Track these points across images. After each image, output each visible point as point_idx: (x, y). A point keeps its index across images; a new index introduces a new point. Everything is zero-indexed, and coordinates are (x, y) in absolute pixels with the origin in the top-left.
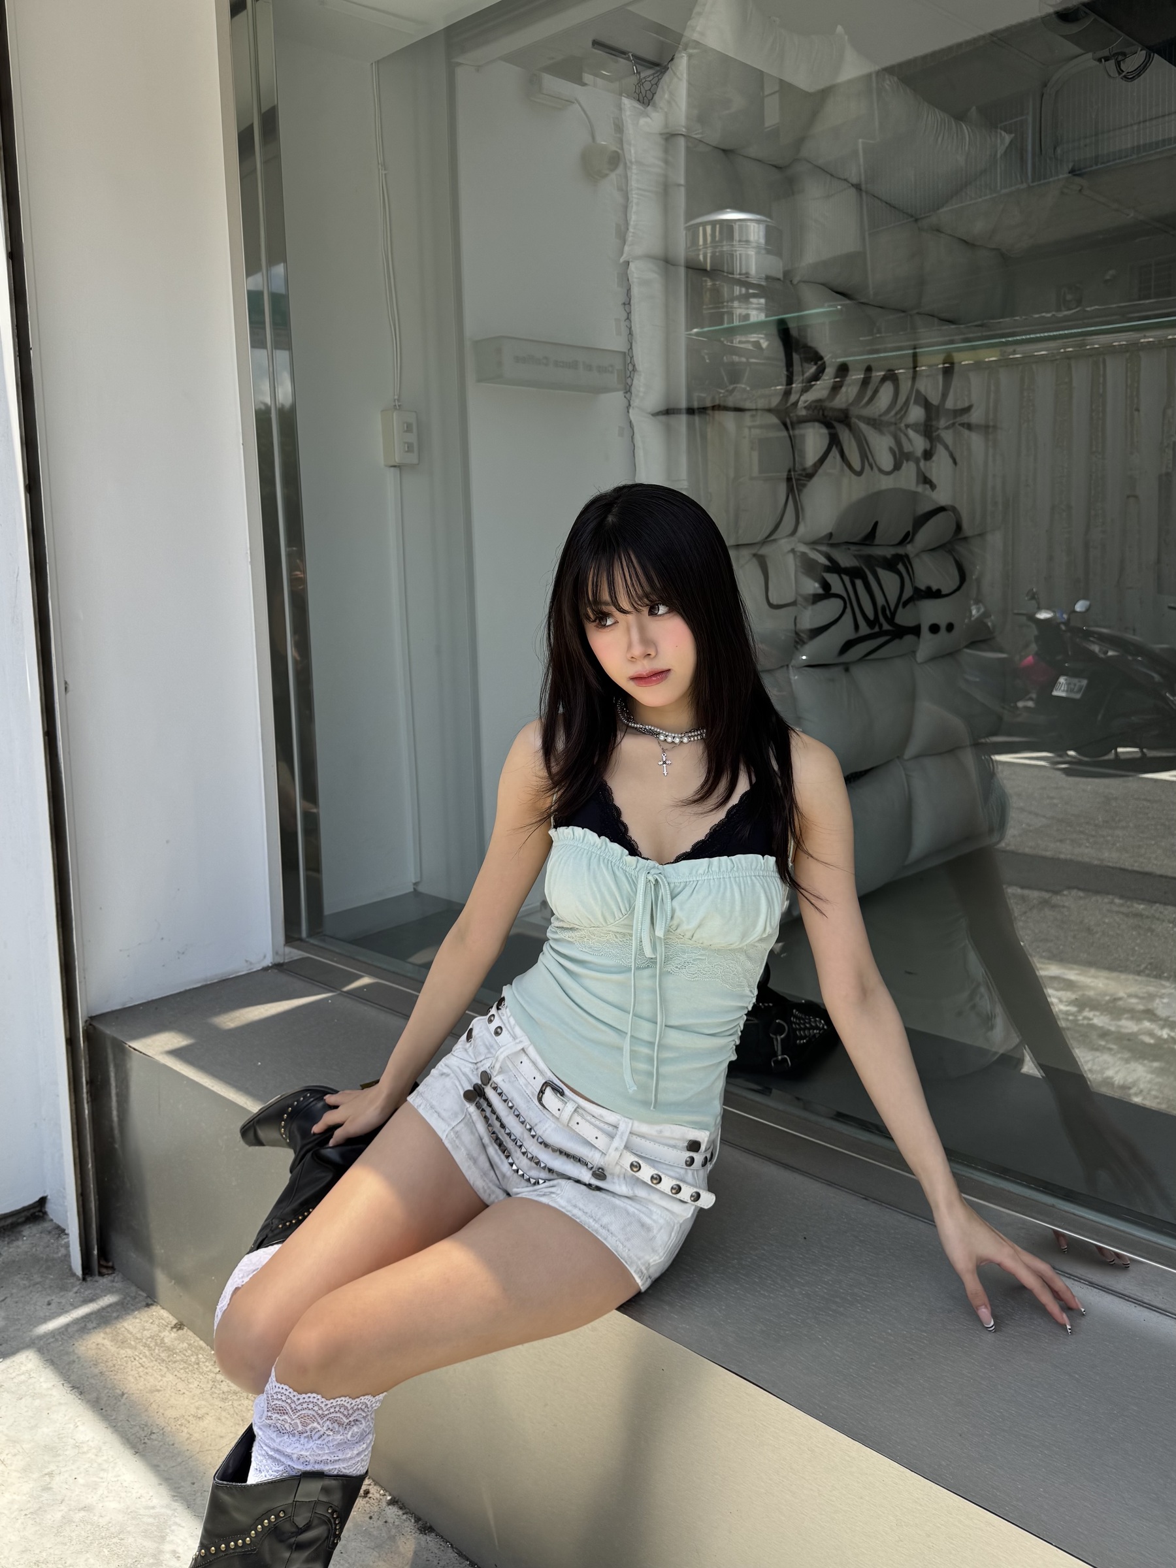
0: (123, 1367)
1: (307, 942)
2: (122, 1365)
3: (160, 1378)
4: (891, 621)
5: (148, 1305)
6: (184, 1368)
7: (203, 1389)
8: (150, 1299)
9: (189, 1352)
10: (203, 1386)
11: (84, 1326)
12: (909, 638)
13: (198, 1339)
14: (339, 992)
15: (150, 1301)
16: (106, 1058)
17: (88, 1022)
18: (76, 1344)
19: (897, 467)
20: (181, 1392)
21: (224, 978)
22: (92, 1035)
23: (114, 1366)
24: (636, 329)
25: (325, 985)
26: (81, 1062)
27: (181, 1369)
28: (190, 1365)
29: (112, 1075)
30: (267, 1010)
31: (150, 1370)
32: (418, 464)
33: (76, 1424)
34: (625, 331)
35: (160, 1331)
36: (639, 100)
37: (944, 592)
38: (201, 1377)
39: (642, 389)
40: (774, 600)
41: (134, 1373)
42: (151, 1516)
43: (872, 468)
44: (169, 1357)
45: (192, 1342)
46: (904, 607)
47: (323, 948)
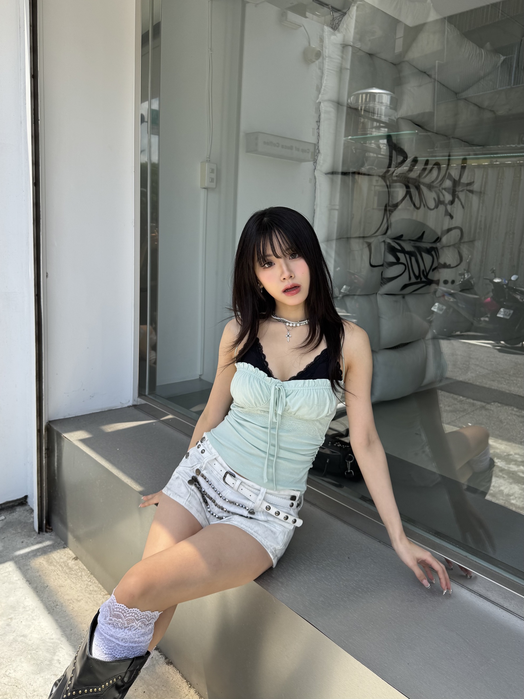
1: (148, 397)
2: (49, 573)
3: (64, 581)
4: (426, 277)
5: (63, 548)
6: (75, 578)
8: (66, 544)
9: (79, 570)
10: (82, 586)
11: (35, 554)
12: (434, 286)
13: (83, 565)
14: (158, 420)
15: (65, 546)
16: (54, 440)
17: (48, 423)
18: (31, 561)
19: (436, 207)
21: (110, 409)
22: (49, 429)
23: (46, 573)
24: (322, 133)
25: (153, 416)
26: (43, 440)
28: (78, 576)
29: (56, 447)
30: (126, 425)
31: (60, 577)
32: (215, 188)
33: (25, 597)
34: (316, 134)
35: (67, 560)
36: (332, 28)
37: (452, 266)
38: (82, 582)
39: (322, 161)
40: (373, 264)
41: (54, 577)
43: (424, 206)
44: (70, 572)
45: (80, 566)
46: (434, 270)
47: (153, 400)
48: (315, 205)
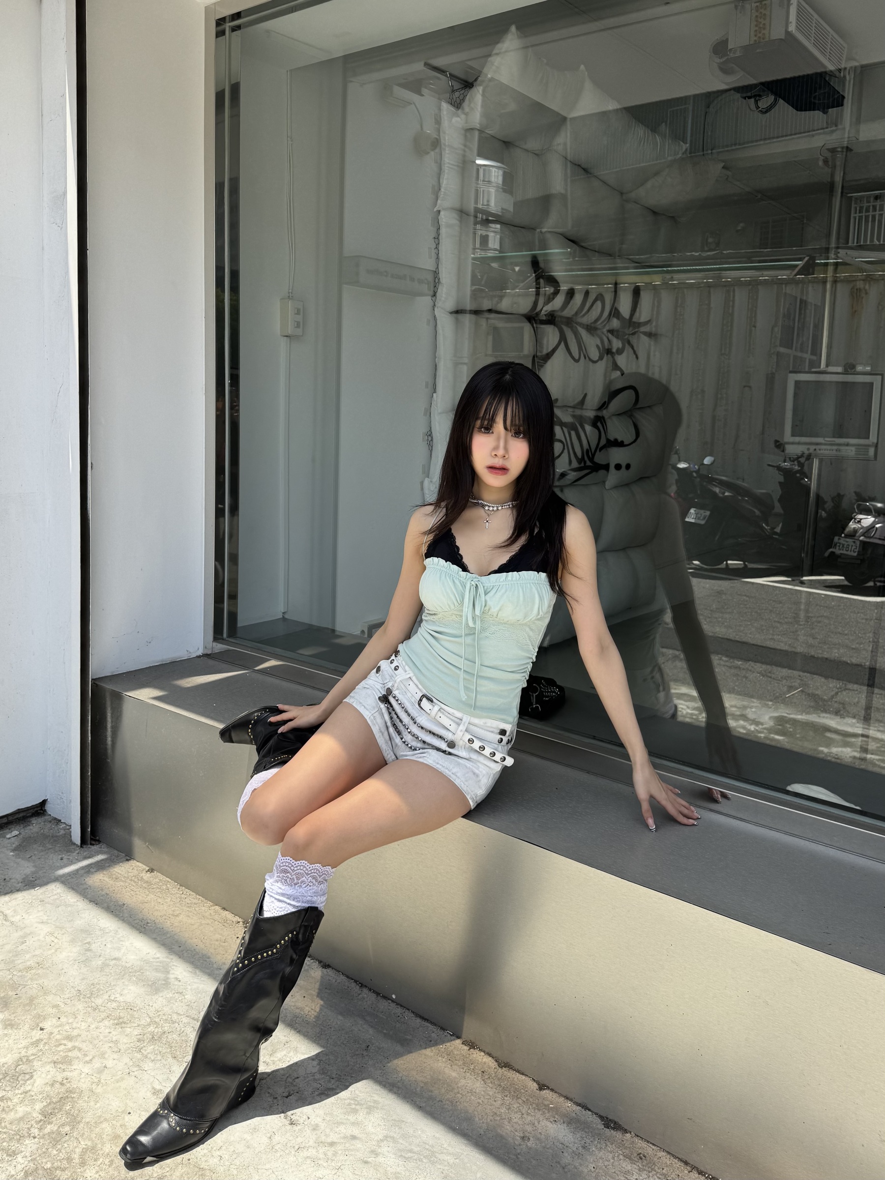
1: (228, 640)
2: (119, 890)
3: (145, 896)
4: (591, 459)
5: (127, 860)
6: (160, 892)
8: (128, 855)
9: (160, 883)
11: (88, 870)
12: (602, 472)
13: (165, 877)
14: (250, 670)
15: (128, 858)
16: (105, 704)
17: (95, 681)
18: (86, 880)
19: (601, 358)
21: (173, 661)
22: (94, 690)
23: (114, 891)
24: (442, 255)
25: (240, 665)
27: (158, 892)
28: (163, 890)
29: (109, 715)
31: (137, 893)
34: (434, 256)
35: (140, 873)
36: (451, 104)
37: (626, 443)
39: (444, 295)
41: (128, 894)
42: (158, 962)
43: (585, 358)
44: (148, 886)
45: (161, 879)
46: (600, 451)
47: (240, 644)
48: (436, 357)
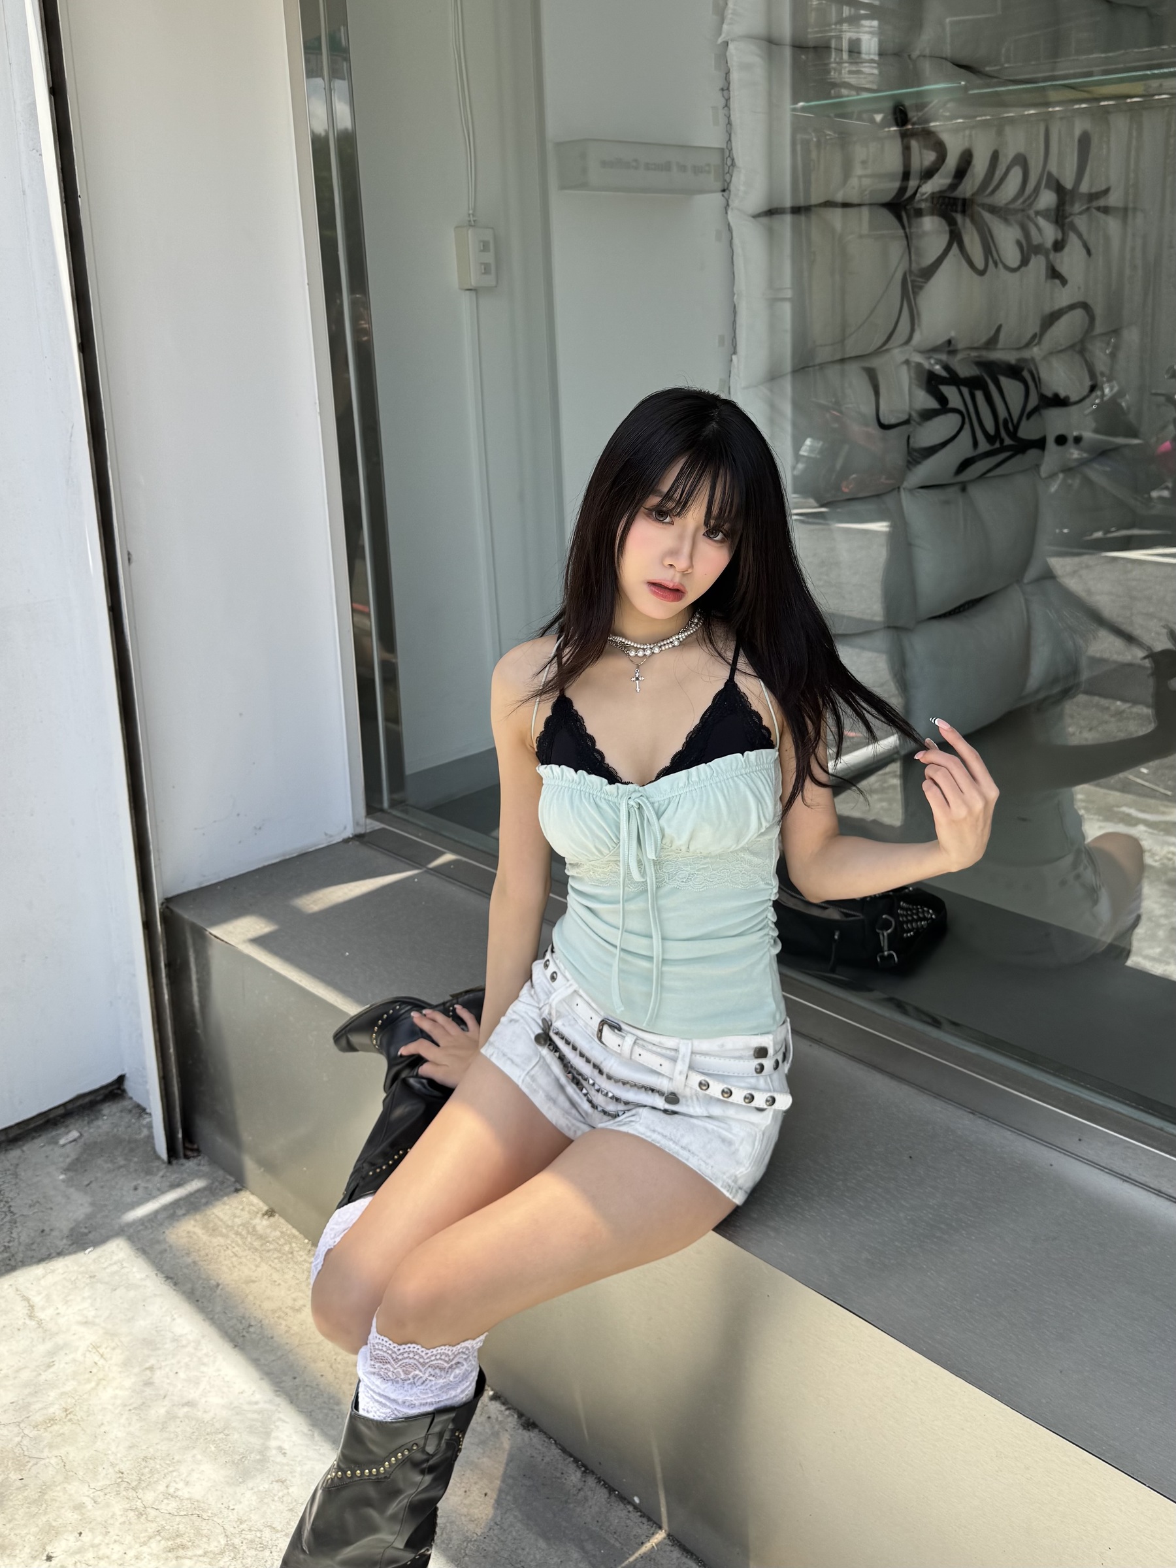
0: (216, 1257)
1: (389, 813)
2: (215, 1255)
3: (254, 1268)
4: (1013, 434)
5: (237, 1191)
6: (278, 1258)
7: (298, 1279)
8: (239, 1183)
9: (282, 1240)
10: (299, 1276)
12: (1033, 453)
13: (290, 1227)
14: (425, 869)
15: (238, 1186)
16: (185, 943)
17: (164, 906)
18: (168, 1233)
19: (1025, 262)
20: (277, 1283)
21: (303, 852)
22: (169, 918)
23: (207, 1255)
24: (736, 117)
25: (411, 861)
26: (159, 946)
27: (275, 1258)
28: (284, 1254)
29: (192, 960)
30: (351, 890)
31: (244, 1260)
32: (496, 287)
33: (173, 1316)
34: (723, 122)
35: (251, 1219)
37: (1073, 399)
38: (296, 1267)
39: (742, 185)
40: (885, 421)
41: (227, 1262)
42: (254, 1412)
43: (996, 265)
44: (262, 1245)
45: (284, 1229)
47: (404, 820)
